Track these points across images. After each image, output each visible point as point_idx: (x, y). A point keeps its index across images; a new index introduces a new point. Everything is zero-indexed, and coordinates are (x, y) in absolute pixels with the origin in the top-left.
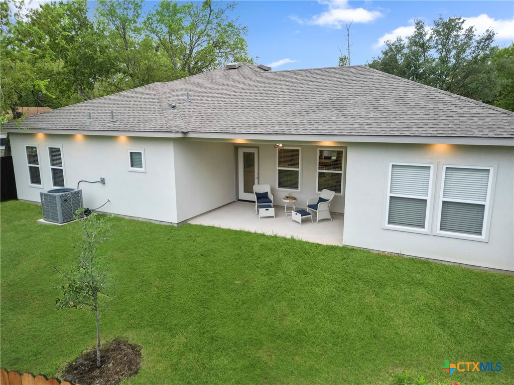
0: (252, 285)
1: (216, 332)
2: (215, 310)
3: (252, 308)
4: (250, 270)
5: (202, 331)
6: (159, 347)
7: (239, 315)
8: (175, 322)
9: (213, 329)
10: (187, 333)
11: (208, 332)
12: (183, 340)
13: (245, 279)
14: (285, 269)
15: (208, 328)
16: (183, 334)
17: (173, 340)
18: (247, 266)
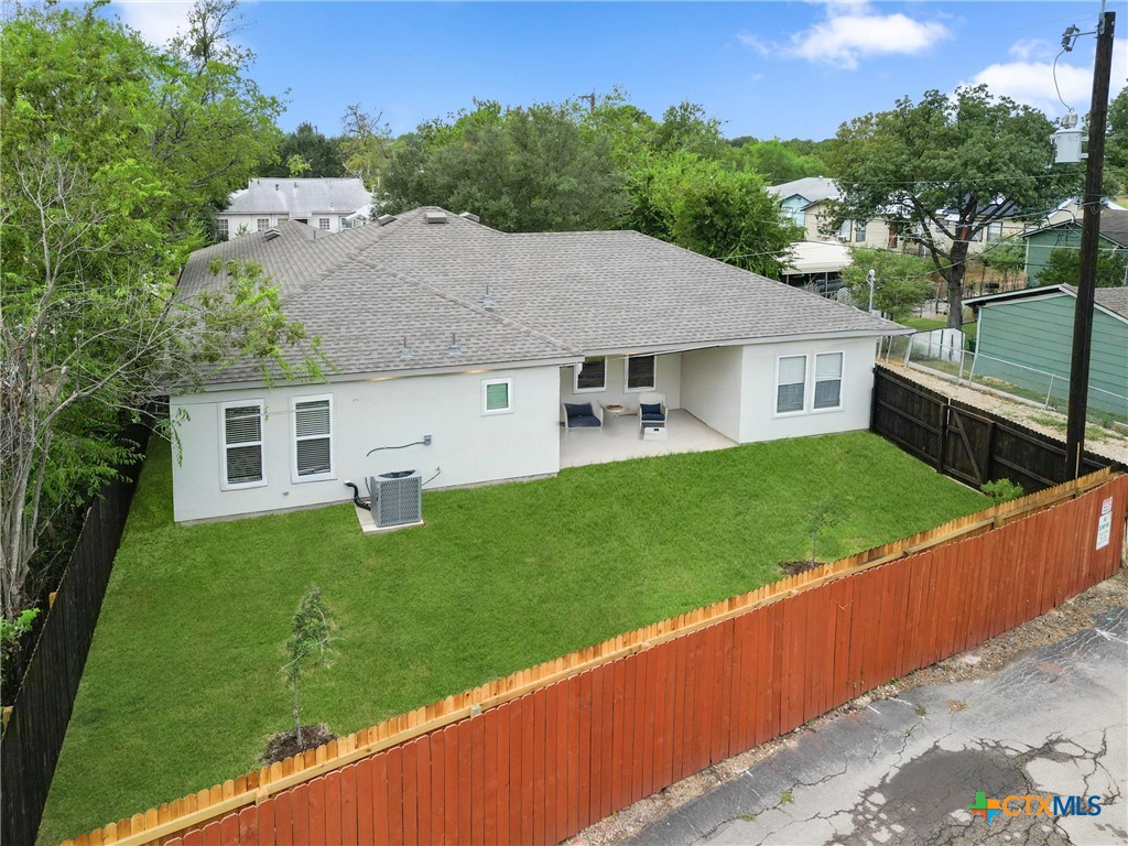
0: (558, 565)
1: (489, 657)
2: (487, 615)
3: (558, 610)
4: (555, 536)
5: (461, 656)
6: (376, 687)
7: (533, 624)
8: (408, 638)
9: (482, 651)
10: (431, 660)
11: (472, 657)
12: (423, 672)
13: (546, 554)
14: (624, 534)
15: (472, 651)
16: (423, 662)
17: (402, 672)
18: (548, 528)
